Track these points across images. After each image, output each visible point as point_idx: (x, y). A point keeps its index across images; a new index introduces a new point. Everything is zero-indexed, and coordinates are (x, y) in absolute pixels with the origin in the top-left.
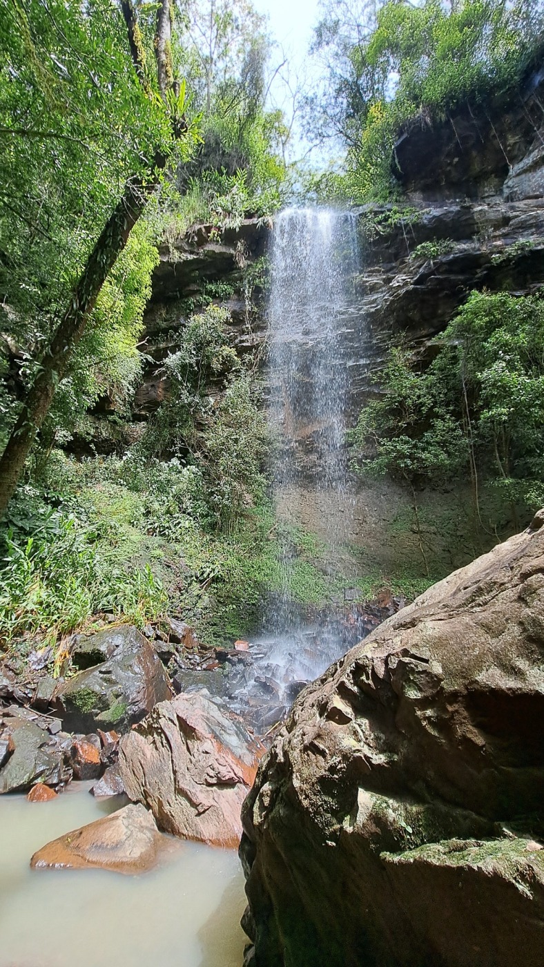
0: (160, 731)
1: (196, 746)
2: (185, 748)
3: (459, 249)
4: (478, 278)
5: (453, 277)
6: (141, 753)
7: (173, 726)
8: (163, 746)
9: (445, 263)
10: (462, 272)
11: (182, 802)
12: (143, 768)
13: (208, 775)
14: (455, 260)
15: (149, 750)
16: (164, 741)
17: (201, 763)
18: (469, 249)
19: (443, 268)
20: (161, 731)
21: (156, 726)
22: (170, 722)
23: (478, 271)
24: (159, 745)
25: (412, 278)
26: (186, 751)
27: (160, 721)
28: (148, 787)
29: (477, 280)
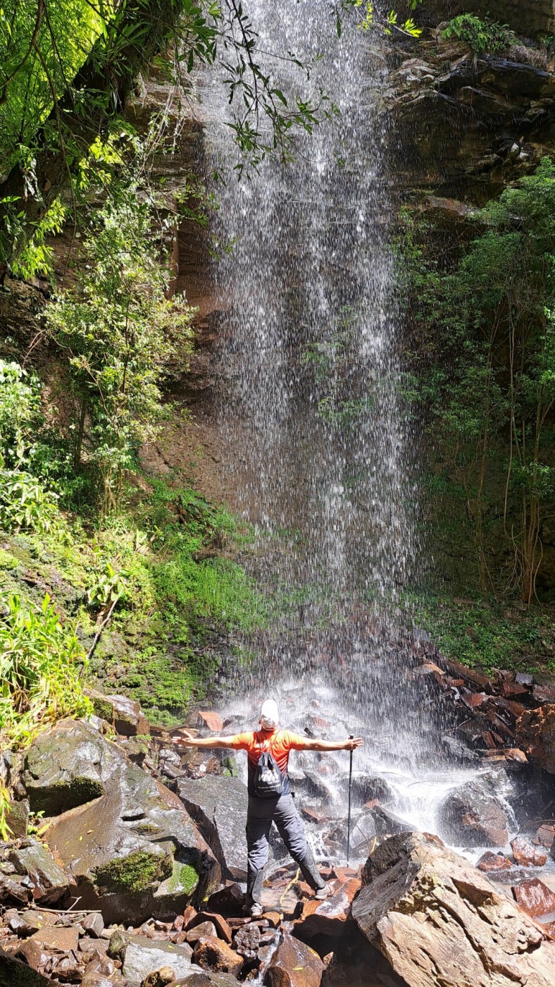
0: (436, 904)
1: (494, 913)
2: (477, 917)
4: (530, 117)
5: (497, 100)
6: (417, 937)
7: (452, 894)
8: (446, 921)
9: (493, 71)
10: (513, 95)
11: (501, 980)
12: (428, 954)
13: (520, 941)
14: (510, 72)
15: (426, 929)
16: (447, 916)
17: (509, 931)
19: (491, 78)
20: (439, 905)
21: (428, 898)
22: (447, 891)
23: (534, 103)
24: (440, 921)
25: (436, 76)
26: (482, 921)
27: (434, 891)
28: (444, 974)
29: (527, 120)
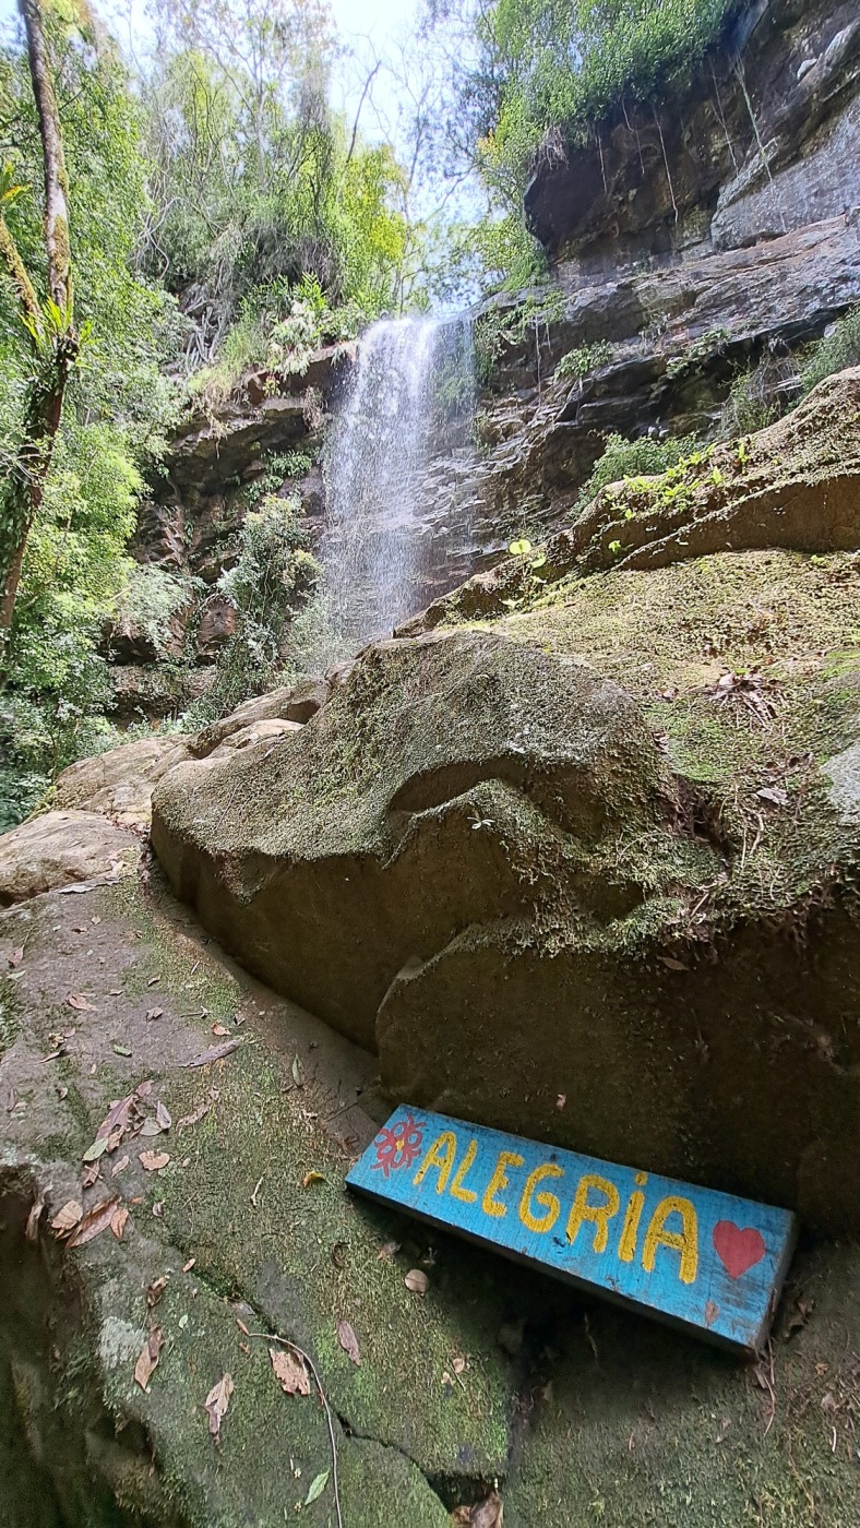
3: (621, 355)
4: (656, 398)
5: (616, 402)
9: (600, 383)
10: (630, 392)
14: (617, 374)
18: (636, 354)
19: (604, 387)
23: (654, 386)
25: (559, 411)
29: (653, 402)
